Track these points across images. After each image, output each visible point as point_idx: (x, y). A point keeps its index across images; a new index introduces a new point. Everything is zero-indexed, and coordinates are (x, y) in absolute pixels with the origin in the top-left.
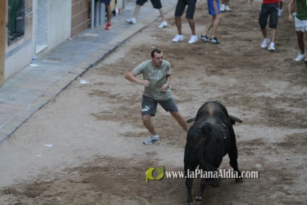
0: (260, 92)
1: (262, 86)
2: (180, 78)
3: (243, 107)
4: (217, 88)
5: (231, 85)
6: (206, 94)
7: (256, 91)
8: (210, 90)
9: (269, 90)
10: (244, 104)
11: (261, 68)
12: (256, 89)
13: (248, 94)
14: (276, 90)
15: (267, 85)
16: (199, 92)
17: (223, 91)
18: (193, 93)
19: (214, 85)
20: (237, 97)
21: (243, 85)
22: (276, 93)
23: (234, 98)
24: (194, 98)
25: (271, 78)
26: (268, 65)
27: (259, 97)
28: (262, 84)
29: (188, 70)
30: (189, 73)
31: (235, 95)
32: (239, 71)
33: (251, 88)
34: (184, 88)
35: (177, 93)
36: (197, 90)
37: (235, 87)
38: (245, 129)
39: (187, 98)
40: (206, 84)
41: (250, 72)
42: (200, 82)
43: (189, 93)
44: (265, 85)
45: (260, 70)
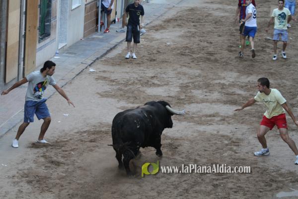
0: (218, 80)
1: (219, 76)
2: (161, 69)
3: (205, 90)
4: (187, 76)
5: (197, 74)
6: (178, 81)
7: (215, 79)
8: (182, 78)
9: (224, 78)
10: (205, 88)
11: (218, 63)
12: (214, 77)
13: (209, 81)
14: (229, 79)
15: (223, 75)
16: (174, 79)
17: (191, 79)
18: (170, 79)
19: (185, 74)
20: (201, 83)
21: (205, 75)
22: (228, 81)
23: (199, 84)
24: (170, 83)
25: (225, 70)
26: (223, 60)
27: (216, 84)
28: (220, 74)
29: (166, 63)
30: (167, 65)
31: (200, 81)
32: (203, 65)
33: (211, 77)
34: (164, 76)
35: (158, 79)
36: (172, 78)
37: (199, 76)
38: (207, 106)
39: (165, 83)
40: (179, 73)
41: (211, 66)
42: (174, 72)
43: (167, 79)
44: (221, 75)
45: (218, 64)
